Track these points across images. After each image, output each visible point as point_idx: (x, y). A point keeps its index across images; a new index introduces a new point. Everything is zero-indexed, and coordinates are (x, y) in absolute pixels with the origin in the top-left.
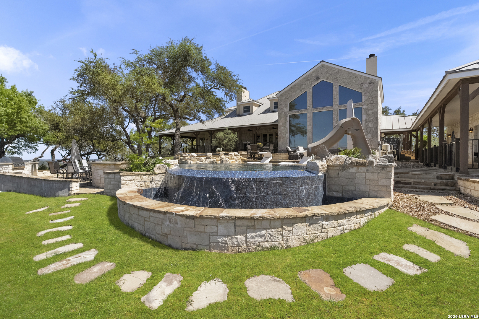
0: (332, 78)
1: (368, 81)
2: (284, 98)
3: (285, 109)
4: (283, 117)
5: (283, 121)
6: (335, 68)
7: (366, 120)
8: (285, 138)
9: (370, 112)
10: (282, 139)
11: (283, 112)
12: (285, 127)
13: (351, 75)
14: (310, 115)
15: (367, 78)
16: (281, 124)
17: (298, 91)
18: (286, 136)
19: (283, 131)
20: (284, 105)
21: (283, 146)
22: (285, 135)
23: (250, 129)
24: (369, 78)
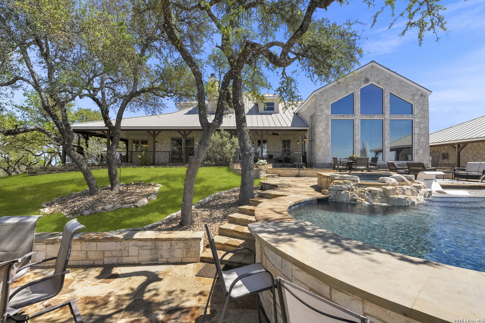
0: (383, 82)
1: (420, 93)
2: (325, 97)
3: (327, 111)
4: (324, 121)
5: (324, 126)
6: (386, 72)
7: (418, 134)
8: (327, 149)
9: (422, 126)
10: (322, 150)
11: (324, 114)
12: (327, 134)
13: (403, 84)
14: (358, 123)
15: (418, 89)
16: (321, 129)
17: (344, 92)
18: (328, 146)
19: (324, 139)
20: (325, 106)
21: (323, 158)
22: (327, 144)
23: (275, 133)
24: (420, 90)
